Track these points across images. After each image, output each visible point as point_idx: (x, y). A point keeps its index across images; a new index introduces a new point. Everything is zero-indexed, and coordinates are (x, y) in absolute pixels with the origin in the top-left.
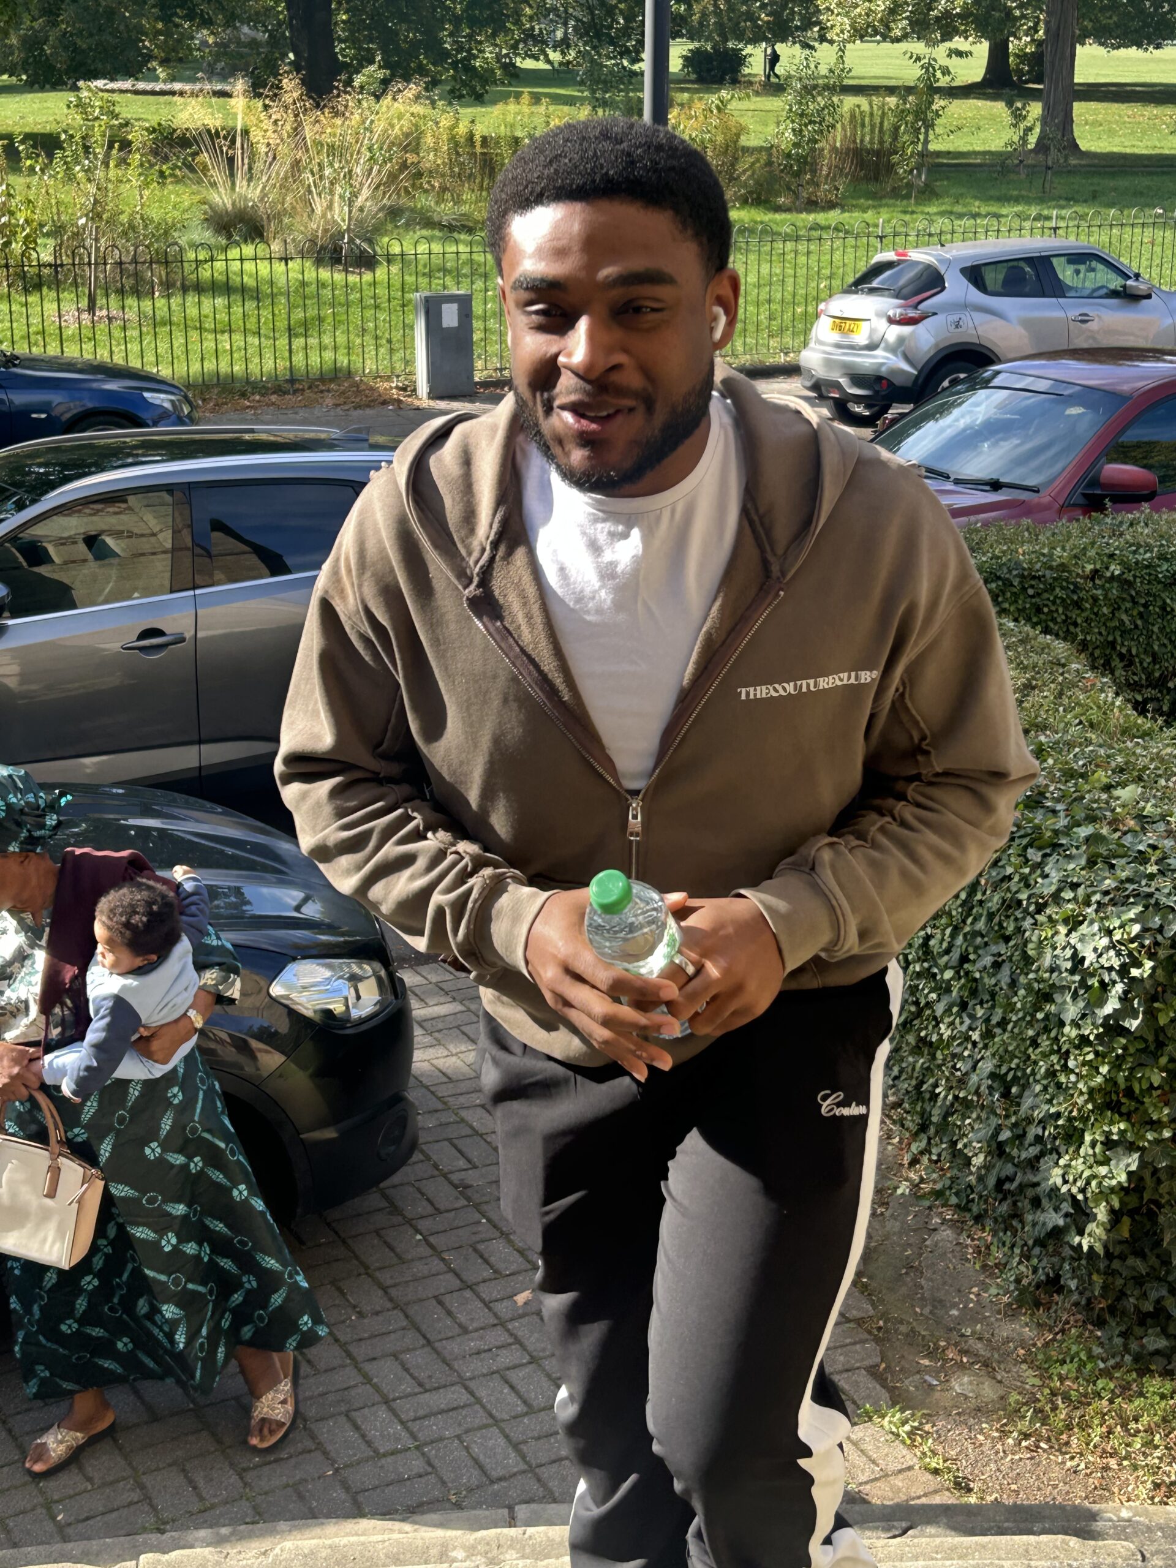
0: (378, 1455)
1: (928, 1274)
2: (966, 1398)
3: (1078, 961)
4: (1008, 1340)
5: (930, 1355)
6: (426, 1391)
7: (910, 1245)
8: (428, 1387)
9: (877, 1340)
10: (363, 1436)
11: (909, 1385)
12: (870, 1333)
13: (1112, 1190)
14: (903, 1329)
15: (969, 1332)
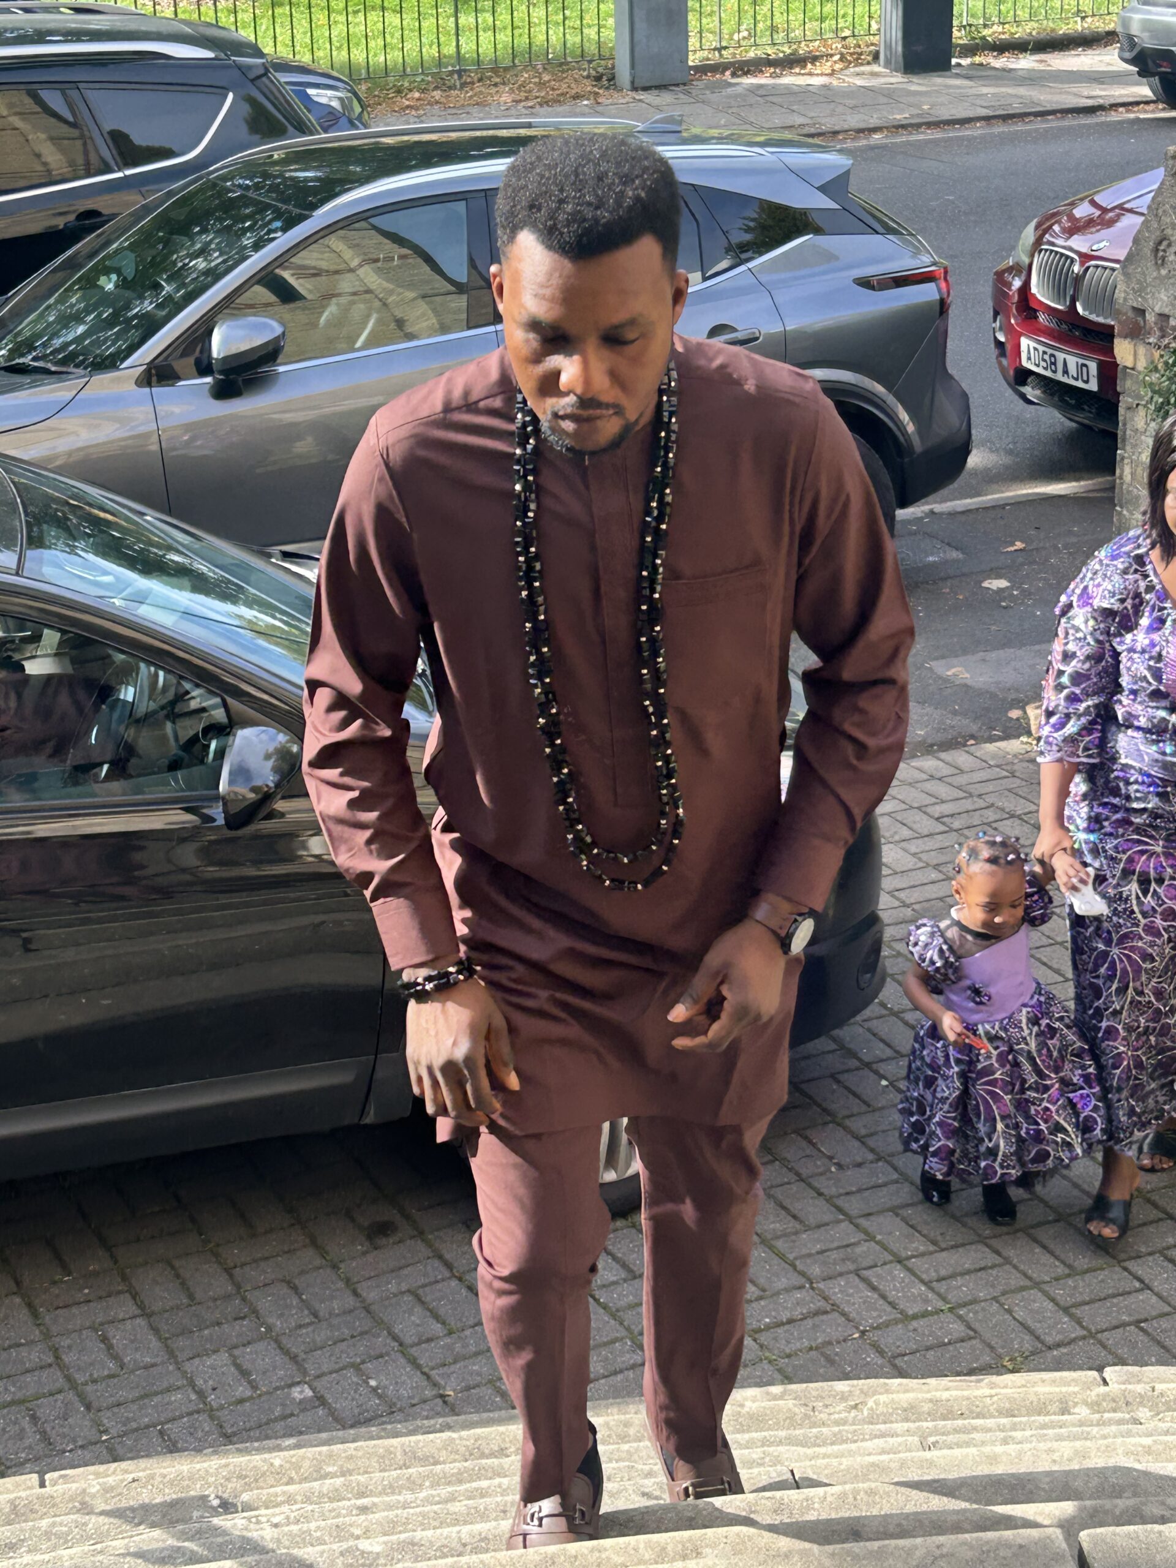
0: (907, 1318)
6: (943, 1250)
8: (943, 1245)
10: (883, 1297)
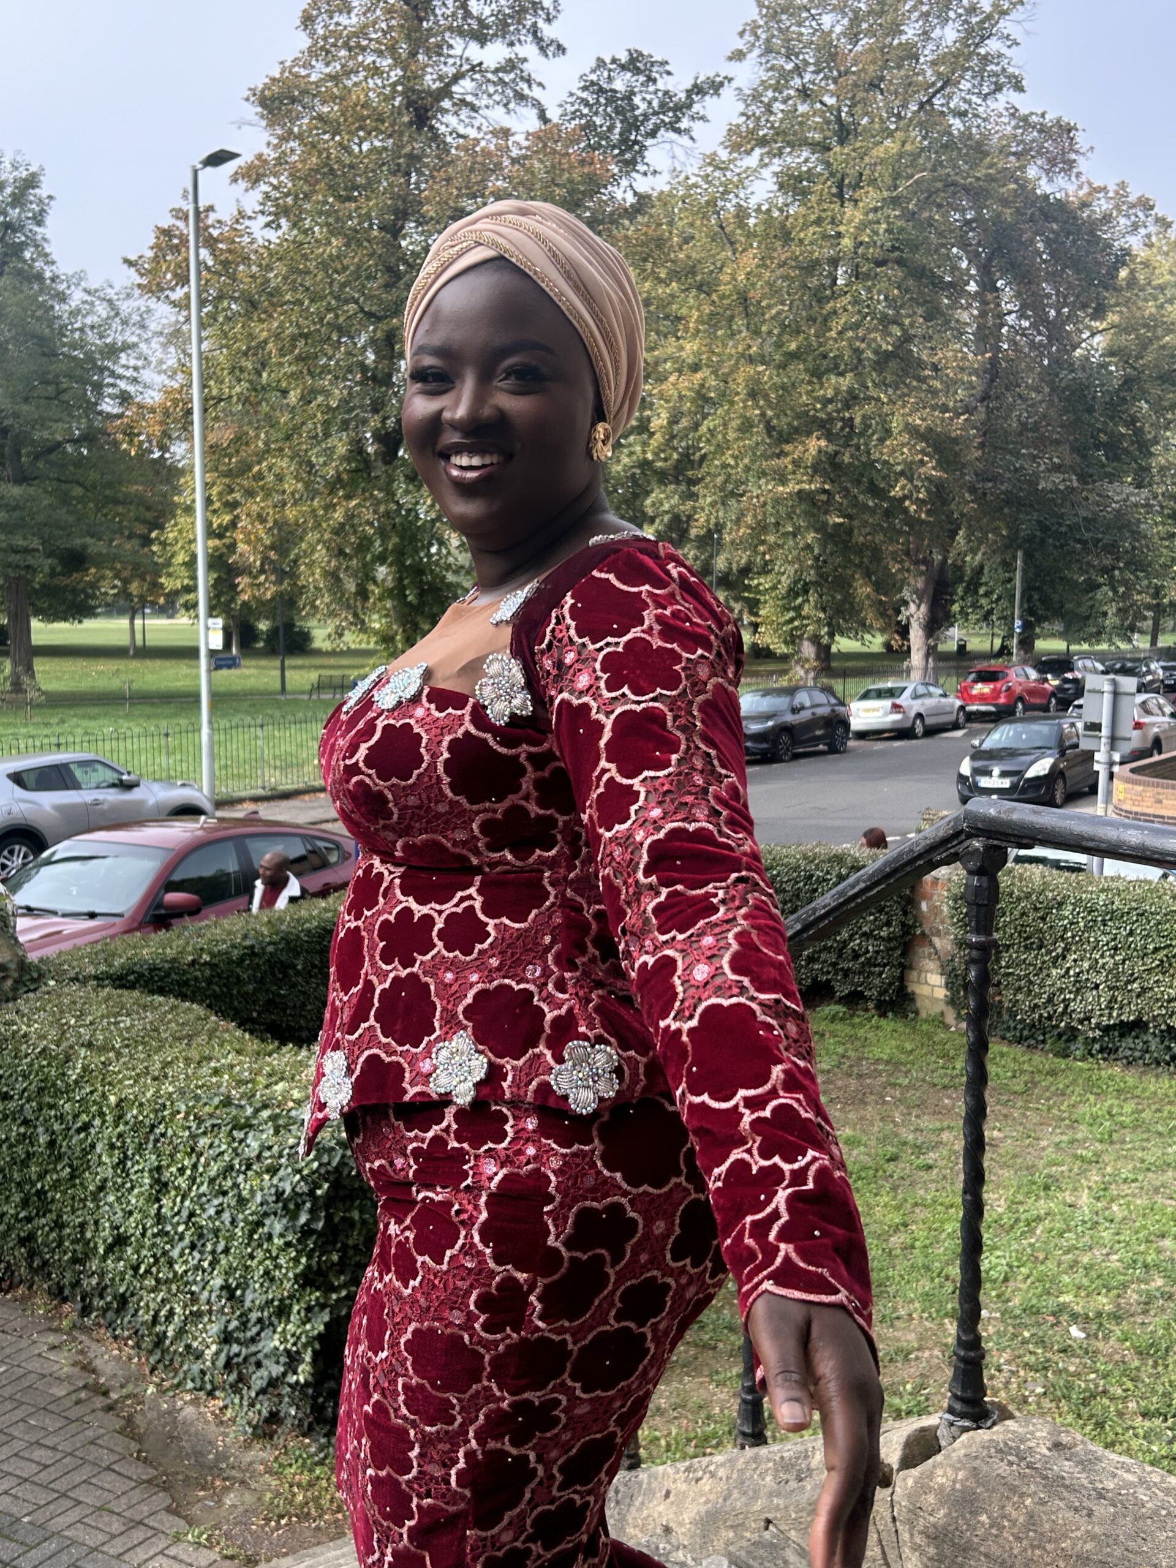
1: (186, 1438)
2: (235, 1506)
3: (279, 1194)
4: (251, 1463)
5: (203, 1489)
7: (167, 1424)
9: (165, 1490)
11: (196, 1511)
12: (158, 1486)
13: (314, 1338)
14: (180, 1477)
15: (224, 1466)
